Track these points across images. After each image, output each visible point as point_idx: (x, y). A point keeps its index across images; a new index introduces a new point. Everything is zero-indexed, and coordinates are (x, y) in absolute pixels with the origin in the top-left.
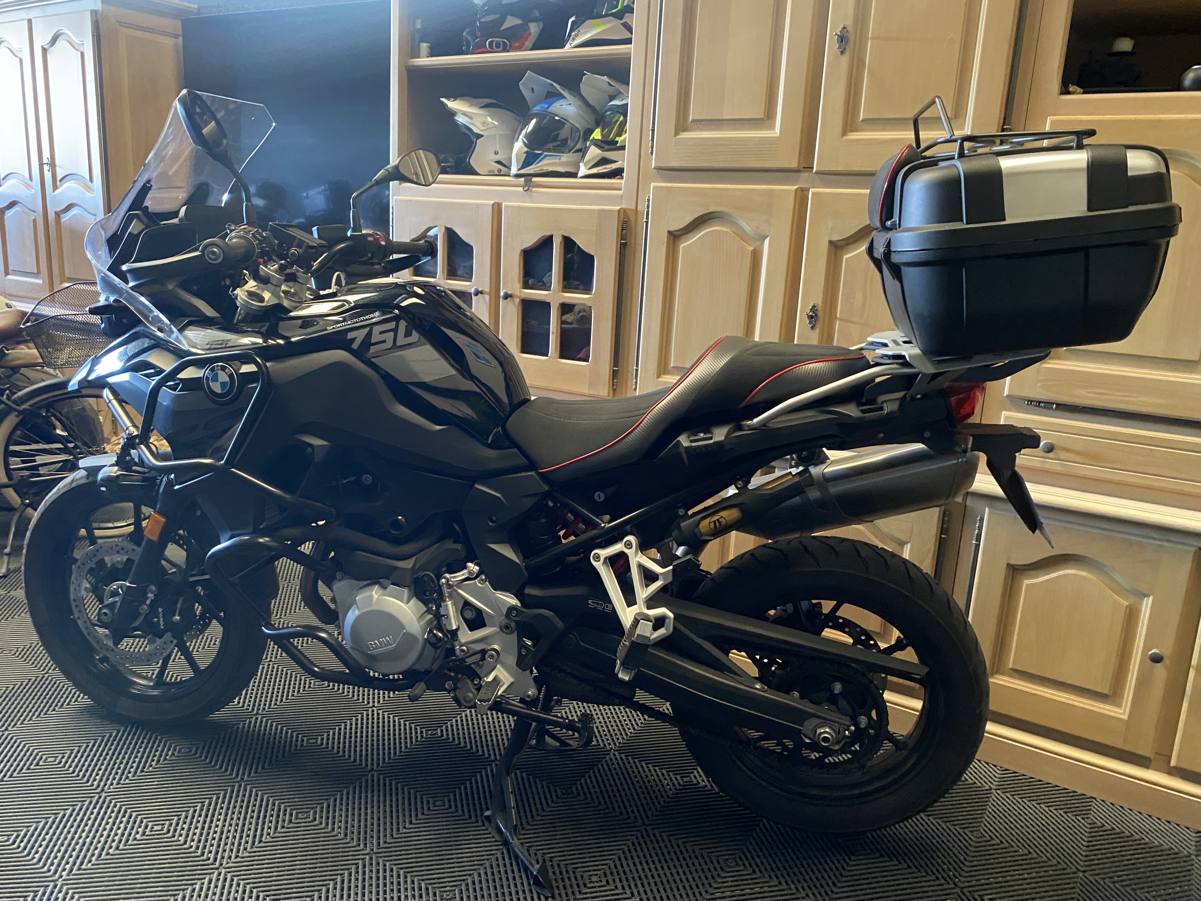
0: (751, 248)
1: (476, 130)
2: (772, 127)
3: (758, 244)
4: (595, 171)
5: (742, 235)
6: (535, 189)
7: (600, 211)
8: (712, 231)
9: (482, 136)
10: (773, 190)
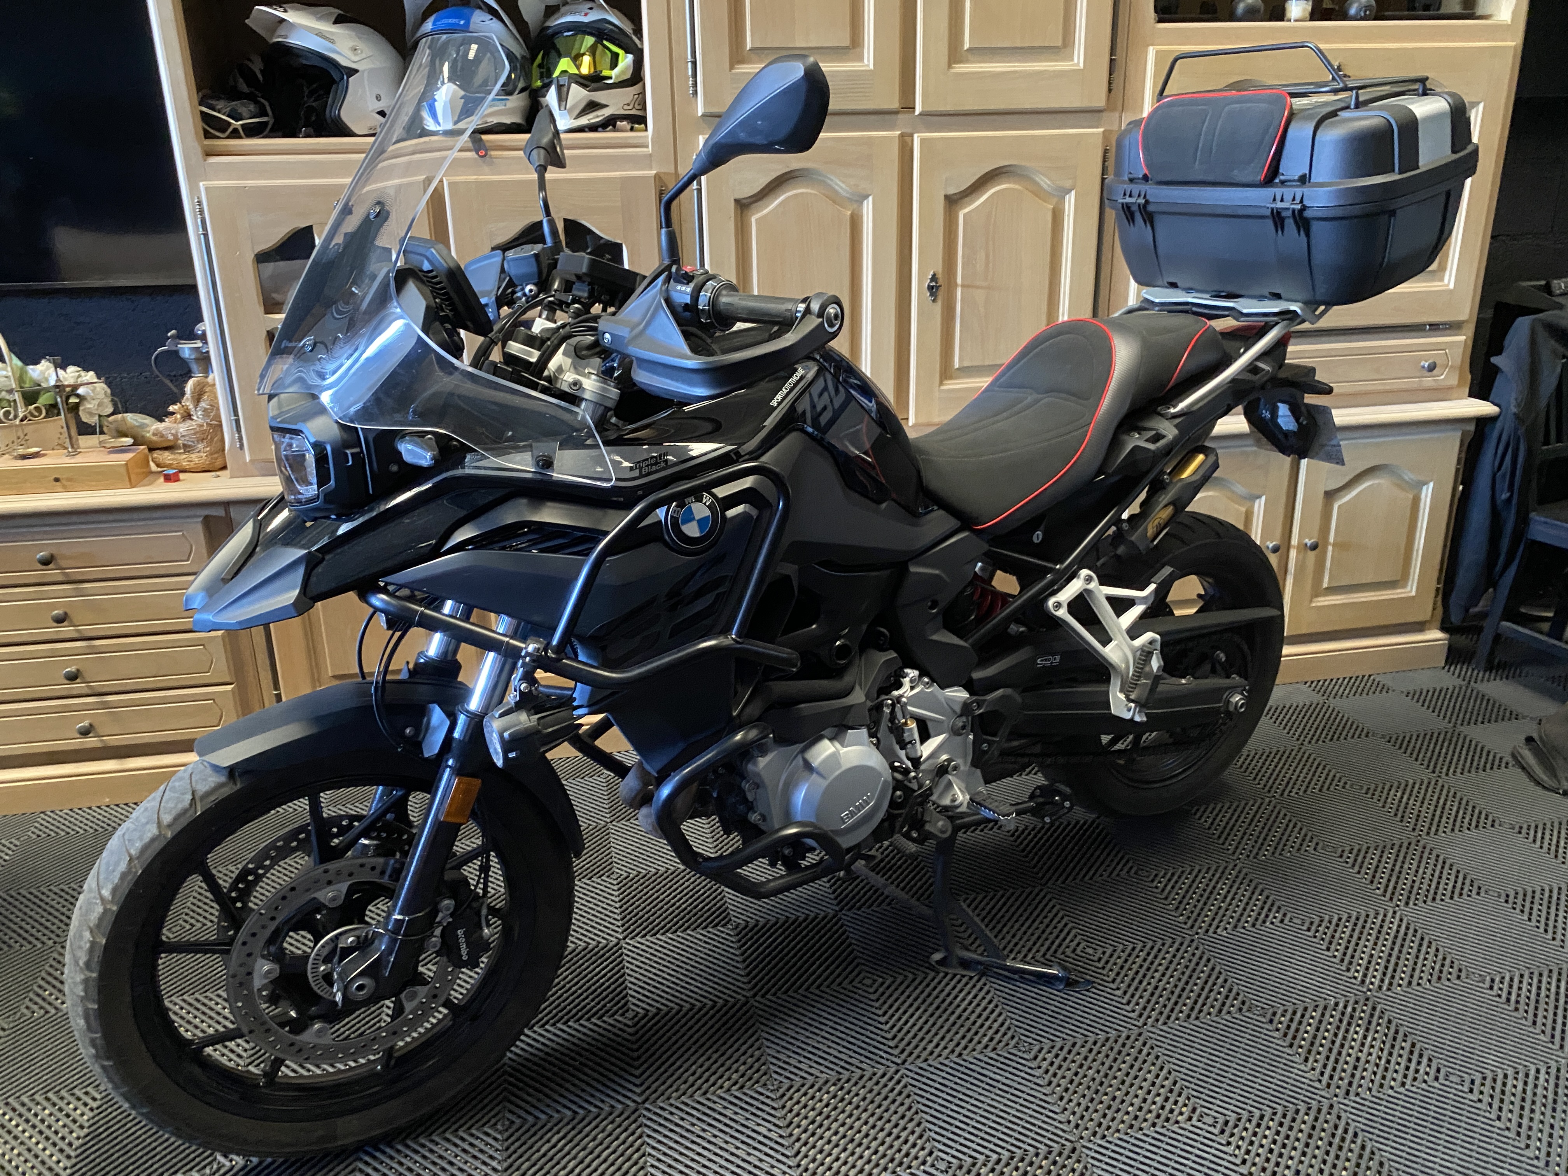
0: (849, 213)
1: (344, 62)
2: (860, 58)
3: (855, 206)
4: (584, 121)
5: (834, 198)
6: (493, 153)
7: (625, 180)
8: (796, 195)
9: (356, 71)
10: (870, 138)
